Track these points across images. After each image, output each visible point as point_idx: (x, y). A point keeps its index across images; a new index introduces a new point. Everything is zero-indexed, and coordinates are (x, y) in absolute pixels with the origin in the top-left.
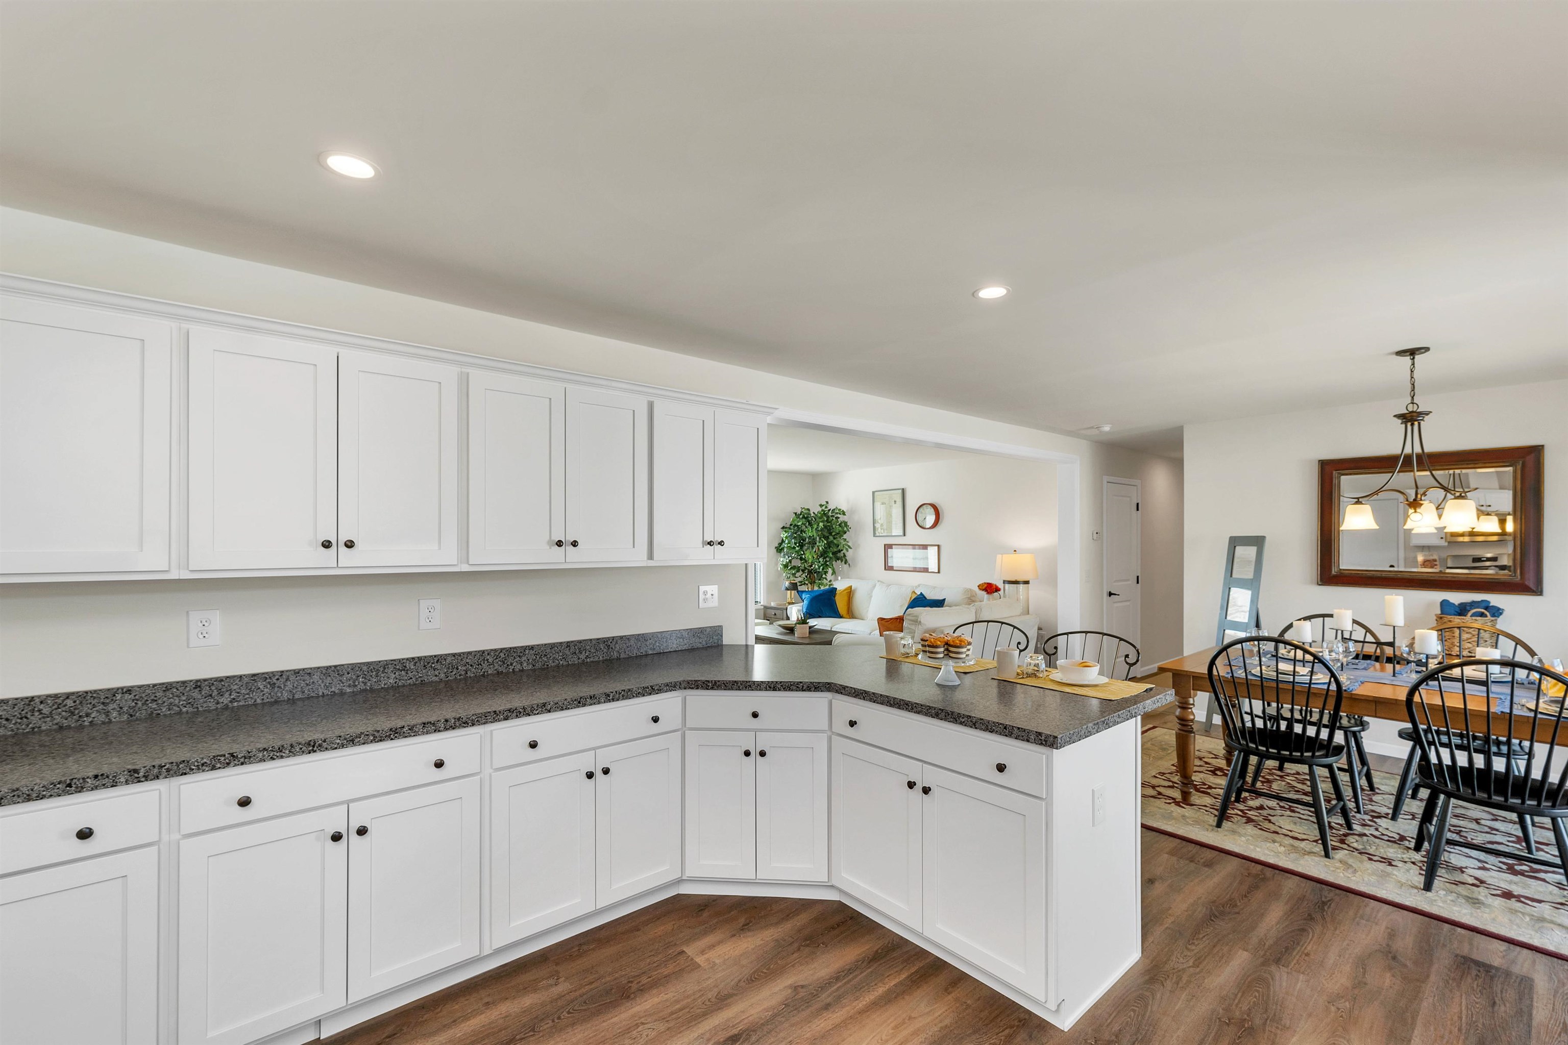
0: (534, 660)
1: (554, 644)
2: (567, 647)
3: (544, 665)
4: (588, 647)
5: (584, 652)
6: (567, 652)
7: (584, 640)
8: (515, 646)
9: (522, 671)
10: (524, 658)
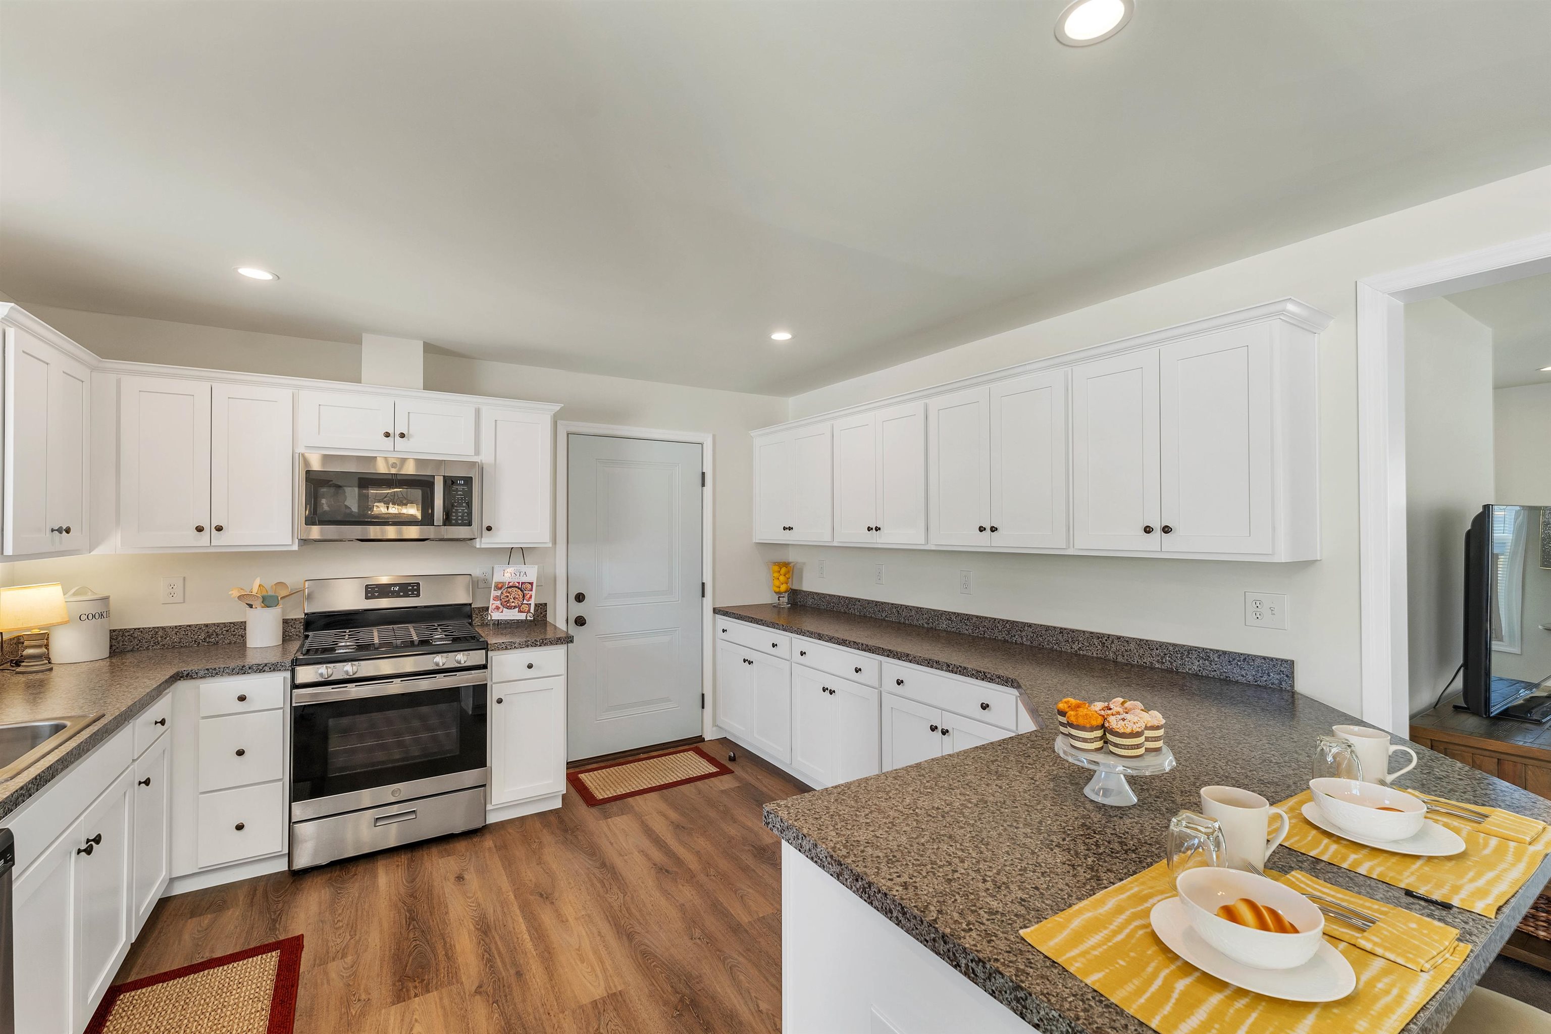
0: (1032, 637)
1: (1049, 627)
2: (1060, 633)
3: (1040, 645)
4: (1081, 639)
5: (1077, 642)
6: (1060, 638)
7: (1077, 630)
8: (1017, 620)
9: (1022, 644)
10: (1024, 634)
